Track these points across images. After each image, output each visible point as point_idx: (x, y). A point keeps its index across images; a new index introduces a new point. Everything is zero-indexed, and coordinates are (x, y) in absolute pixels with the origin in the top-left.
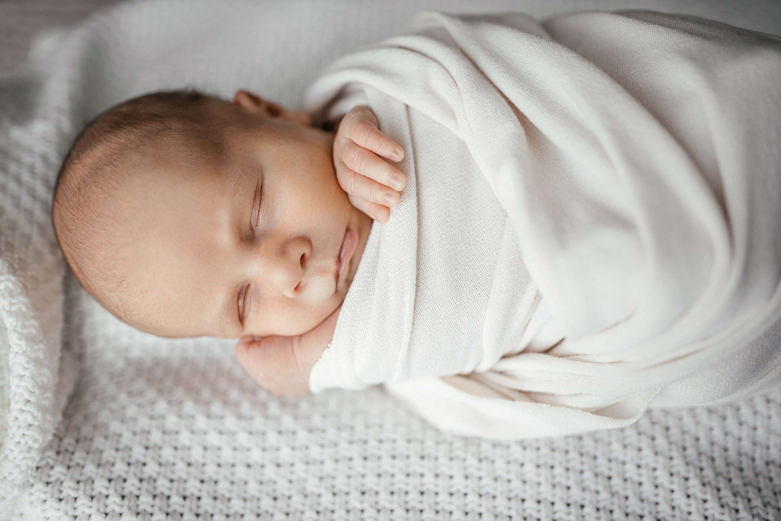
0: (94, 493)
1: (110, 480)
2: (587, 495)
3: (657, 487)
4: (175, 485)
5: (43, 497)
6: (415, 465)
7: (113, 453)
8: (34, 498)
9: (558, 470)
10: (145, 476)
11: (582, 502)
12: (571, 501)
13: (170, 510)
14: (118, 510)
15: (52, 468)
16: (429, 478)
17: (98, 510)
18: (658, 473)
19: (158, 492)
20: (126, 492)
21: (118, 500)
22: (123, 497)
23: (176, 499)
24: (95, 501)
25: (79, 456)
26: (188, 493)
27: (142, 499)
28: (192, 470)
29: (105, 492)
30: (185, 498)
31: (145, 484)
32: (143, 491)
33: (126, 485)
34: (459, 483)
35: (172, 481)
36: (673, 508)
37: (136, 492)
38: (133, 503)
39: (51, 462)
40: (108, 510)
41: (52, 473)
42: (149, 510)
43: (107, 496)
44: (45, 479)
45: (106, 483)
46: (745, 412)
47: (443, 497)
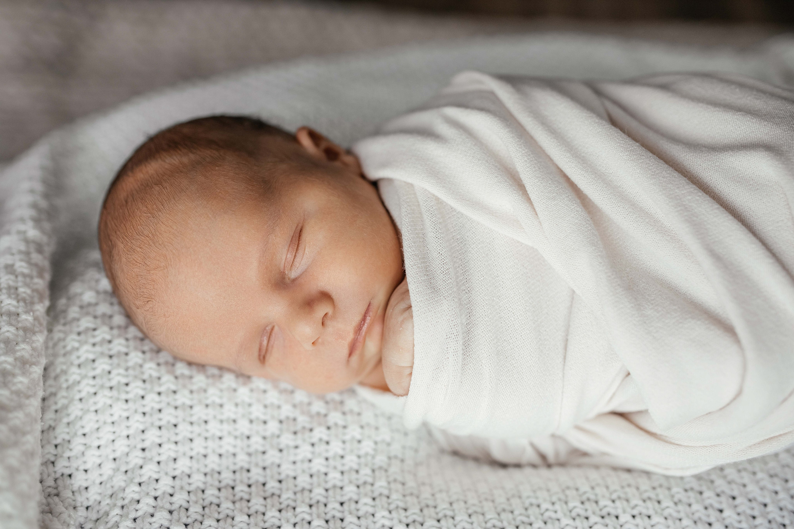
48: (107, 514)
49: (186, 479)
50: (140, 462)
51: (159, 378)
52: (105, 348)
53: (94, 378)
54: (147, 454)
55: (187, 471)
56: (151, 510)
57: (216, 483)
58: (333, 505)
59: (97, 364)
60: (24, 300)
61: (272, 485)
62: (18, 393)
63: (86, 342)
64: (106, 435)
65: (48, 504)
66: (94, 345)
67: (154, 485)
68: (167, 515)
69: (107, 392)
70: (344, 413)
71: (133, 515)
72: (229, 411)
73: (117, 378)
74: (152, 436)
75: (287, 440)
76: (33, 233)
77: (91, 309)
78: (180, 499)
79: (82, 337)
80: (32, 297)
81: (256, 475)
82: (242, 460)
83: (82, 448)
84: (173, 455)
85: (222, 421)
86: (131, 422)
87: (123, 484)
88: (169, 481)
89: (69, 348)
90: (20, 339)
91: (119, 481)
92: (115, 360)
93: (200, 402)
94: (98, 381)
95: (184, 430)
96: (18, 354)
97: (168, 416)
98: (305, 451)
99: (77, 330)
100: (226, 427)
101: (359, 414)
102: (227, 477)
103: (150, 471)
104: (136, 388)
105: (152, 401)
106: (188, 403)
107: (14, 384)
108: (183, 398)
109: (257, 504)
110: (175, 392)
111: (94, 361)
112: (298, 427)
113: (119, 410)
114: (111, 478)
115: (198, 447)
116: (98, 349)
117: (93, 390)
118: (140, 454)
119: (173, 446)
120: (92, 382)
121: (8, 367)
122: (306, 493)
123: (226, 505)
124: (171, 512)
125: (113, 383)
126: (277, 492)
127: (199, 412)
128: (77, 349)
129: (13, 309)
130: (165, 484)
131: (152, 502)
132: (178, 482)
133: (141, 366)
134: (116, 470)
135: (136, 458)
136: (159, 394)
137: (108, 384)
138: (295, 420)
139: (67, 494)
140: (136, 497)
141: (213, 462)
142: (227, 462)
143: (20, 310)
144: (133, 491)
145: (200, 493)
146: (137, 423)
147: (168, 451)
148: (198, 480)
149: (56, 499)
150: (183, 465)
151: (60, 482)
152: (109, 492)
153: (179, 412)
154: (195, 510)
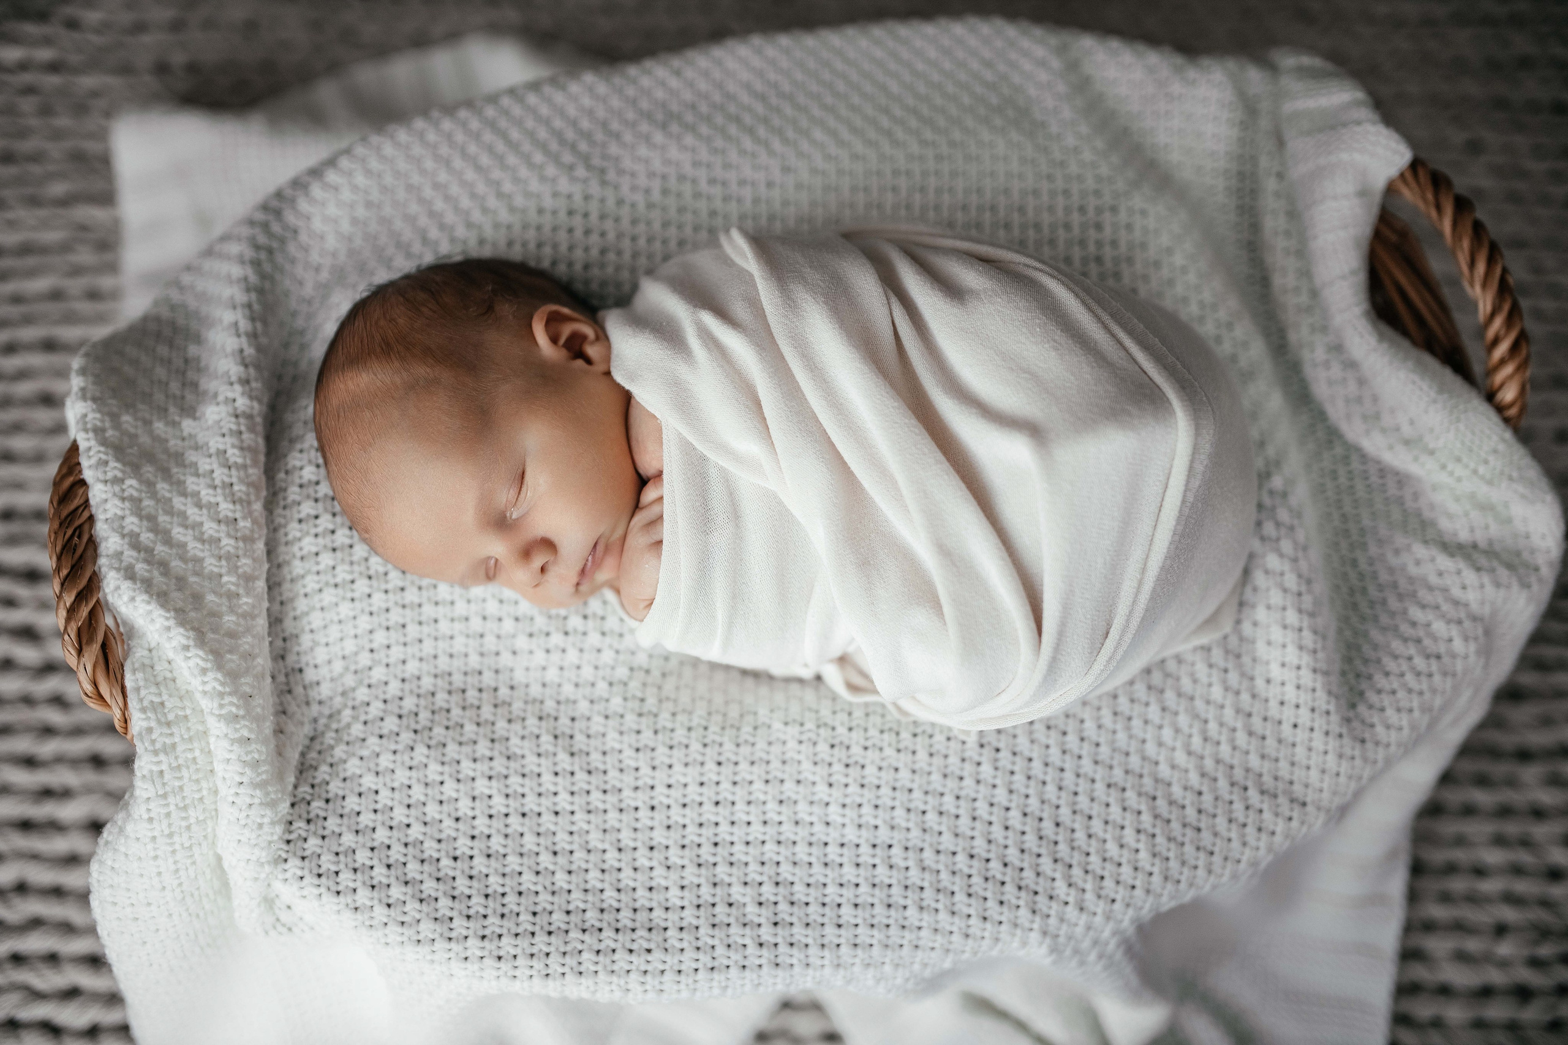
0: (357, 865)
1: (372, 849)
2: (896, 834)
3: (974, 819)
4: (443, 846)
5: (300, 873)
6: (709, 813)
7: (372, 816)
8: (288, 875)
9: (867, 810)
10: (410, 840)
11: (890, 842)
12: (878, 842)
13: (441, 875)
14: (385, 881)
15: (305, 840)
16: (724, 827)
17: (364, 883)
18: (978, 804)
19: (426, 856)
20: (391, 861)
21: (384, 871)
22: (389, 866)
23: (446, 862)
24: (359, 874)
25: (332, 824)
26: (458, 853)
27: (409, 866)
28: (461, 825)
29: (369, 863)
30: (455, 859)
31: (410, 848)
32: (410, 858)
33: (391, 853)
34: (756, 831)
35: (439, 841)
36: (990, 842)
37: (403, 860)
38: (400, 873)
39: (304, 834)
40: (375, 882)
41: (306, 846)
42: (419, 877)
43: (372, 867)
44: (300, 853)
45: (369, 854)
46: (1090, 726)
47: (739, 848)
48: (339, 712)
49: (415, 682)
50: (369, 663)
51: (386, 574)
52: (327, 541)
53: (318, 573)
54: (376, 656)
55: (417, 673)
56: (381, 714)
57: (447, 687)
58: (564, 721)
59: (320, 558)
60: (241, 501)
61: (504, 692)
62: (244, 616)
63: (308, 533)
64: (334, 632)
65: (281, 704)
66: (316, 535)
67: (383, 688)
68: (396, 720)
69: (332, 590)
70: (585, 617)
71: (363, 718)
72: (461, 608)
73: (342, 574)
74: (380, 638)
75: (522, 642)
76: (242, 403)
77: (311, 491)
78: (409, 703)
79: (304, 526)
80: (248, 494)
81: (488, 679)
82: (474, 661)
83: (310, 644)
84: (402, 657)
85: (452, 620)
86: (358, 622)
87: (352, 684)
88: (399, 684)
89: (290, 537)
90: (241, 553)
91: (350, 681)
92: (339, 554)
93: (429, 599)
94: (323, 577)
95: (412, 630)
96: (240, 571)
97: (395, 617)
98: (540, 657)
99: (297, 516)
100: (458, 626)
101: (603, 618)
102: (458, 680)
103: (379, 674)
104: (362, 586)
105: (378, 599)
106: (417, 600)
107: (240, 606)
108: (411, 596)
109: (487, 712)
110: (402, 589)
111: (317, 554)
112: (535, 629)
113: (345, 609)
114: (341, 675)
115: (428, 647)
116: (320, 540)
117: (317, 587)
118: (368, 655)
119: (401, 648)
120: (316, 578)
121: (233, 588)
122: (537, 705)
123: (456, 712)
124: (400, 717)
125: (338, 580)
126: (508, 699)
127: (428, 610)
128: (300, 539)
129: (230, 514)
130: (394, 688)
131: (381, 705)
132: (407, 686)
133: (366, 560)
134: (347, 669)
135: (365, 659)
136: (386, 592)
137: (332, 581)
138: (532, 619)
139: (298, 690)
140: (366, 699)
141: (443, 663)
142: (457, 663)
143: (238, 515)
144: (362, 694)
145: (430, 697)
146: (364, 623)
147: (397, 653)
148: (427, 683)
149: (289, 697)
150: (412, 667)
151: (291, 678)
152: (340, 690)
153: (408, 612)
154: (424, 716)
